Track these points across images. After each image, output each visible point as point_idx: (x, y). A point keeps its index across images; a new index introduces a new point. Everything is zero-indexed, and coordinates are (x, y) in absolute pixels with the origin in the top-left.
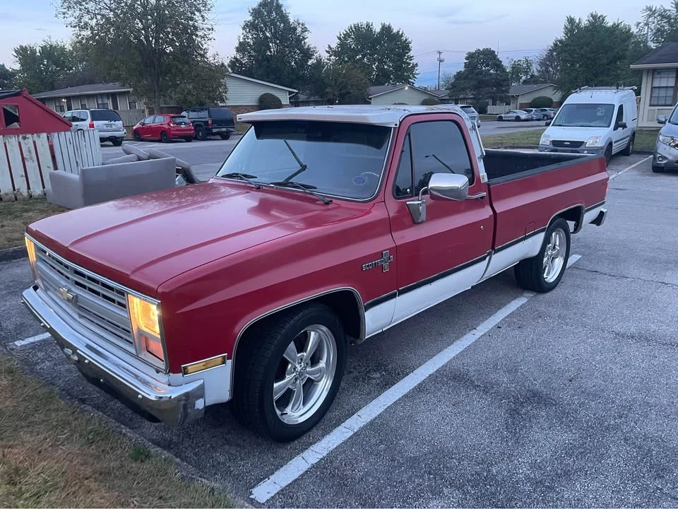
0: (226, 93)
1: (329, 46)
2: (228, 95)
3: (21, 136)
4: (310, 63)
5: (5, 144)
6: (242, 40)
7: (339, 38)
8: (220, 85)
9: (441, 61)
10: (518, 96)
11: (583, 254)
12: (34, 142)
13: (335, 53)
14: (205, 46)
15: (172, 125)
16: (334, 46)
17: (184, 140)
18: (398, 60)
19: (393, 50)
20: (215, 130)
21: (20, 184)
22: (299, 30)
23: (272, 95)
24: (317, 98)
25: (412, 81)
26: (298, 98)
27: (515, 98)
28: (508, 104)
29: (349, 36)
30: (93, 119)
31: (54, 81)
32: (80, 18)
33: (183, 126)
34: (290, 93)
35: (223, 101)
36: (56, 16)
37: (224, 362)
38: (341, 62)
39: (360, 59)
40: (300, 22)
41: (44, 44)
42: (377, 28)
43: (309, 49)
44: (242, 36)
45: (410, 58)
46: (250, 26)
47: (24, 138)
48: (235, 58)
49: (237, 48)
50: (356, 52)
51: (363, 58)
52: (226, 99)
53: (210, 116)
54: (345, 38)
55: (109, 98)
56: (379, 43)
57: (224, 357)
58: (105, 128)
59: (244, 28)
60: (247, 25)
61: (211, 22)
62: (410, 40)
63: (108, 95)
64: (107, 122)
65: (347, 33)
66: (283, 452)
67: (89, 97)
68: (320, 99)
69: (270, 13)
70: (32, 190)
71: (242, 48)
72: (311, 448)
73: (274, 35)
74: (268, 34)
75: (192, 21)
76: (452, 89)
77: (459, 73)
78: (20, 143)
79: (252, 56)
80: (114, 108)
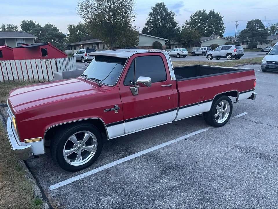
0: (138, 42)
1: (186, 21)
2: (139, 43)
3: (46, 60)
4: (175, 28)
5: (41, 62)
6: (148, 20)
7: (191, 17)
8: (136, 38)
9: (237, 25)
10: (272, 40)
11: (249, 113)
12: (50, 62)
13: (189, 24)
14: (131, 23)
16: (188, 21)
18: (216, 26)
19: (214, 21)
21: (46, 77)
22: (172, 15)
23: (158, 42)
24: (178, 43)
25: (222, 34)
26: (170, 43)
27: (271, 41)
28: (267, 44)
29: (195, 16)
30: (87, 53)
31: (81, 38)
32: (86, 14)
34: (166, 41)
35: (137, 45)
36: (78, 14)
37: (41, 140)
38: (191, 27)
39: (199, 26)
40: (172, 11)
41: (78, 24)
42: (208, 12)
43: (175, 23)
44: (148, 18)
45: (222, 24)
46: (151, 14)
47: (47, 60)
48: (145, 27)
49: (146, 23)
50: (198, 23)
51: (201, 25)
52: (139, 44)
54: (193, 17)
55: (96, 45)
56: (208, 18)
57: (40, 138)
59: (149, 15)
60: (150, 14)
61: (134, 14)
62: (222, 16)
63: (96, 43)
65: (194, 15)
66: (70, 175)
67: (90, 44)
68: (179, 43)
69: (160, 9)
70: (49, 79)
71: (148, 23)
72: (80, 175)
73: (161, 18)
74: (159, 17)
75: (127, 14)
76: (240, 37)
77: (243, 30)
78: (45, 62)
79: (152, 26)
80: (98, 48)
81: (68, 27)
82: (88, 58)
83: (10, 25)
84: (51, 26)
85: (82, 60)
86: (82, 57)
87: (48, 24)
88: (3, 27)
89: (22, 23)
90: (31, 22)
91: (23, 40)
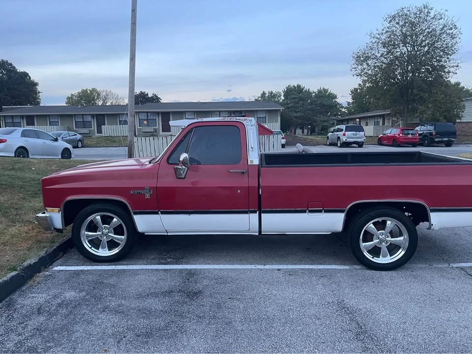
0: (463, 112)
15: (401, 135)
17: (411, 146)
20: (436, 140)
30: (346, 131)
33: (410, 136)
37: (59, 212)
52: (462, 116)
53: (435, 129)
55: (381, 118)
57: (59, 210)
58: (352, 136)
63: (380, 116)
64: (354, 132)
80: (384, 124)
81: (351, 91)
82: (346, 140)
83: (272, 93)
84: (326, 91)
85: (338, 142)
86: (339, 138)
87: (322, 88)
88: (264, 94)
89: (286, 89)
90: (299, 86)
91: (265, 112)
